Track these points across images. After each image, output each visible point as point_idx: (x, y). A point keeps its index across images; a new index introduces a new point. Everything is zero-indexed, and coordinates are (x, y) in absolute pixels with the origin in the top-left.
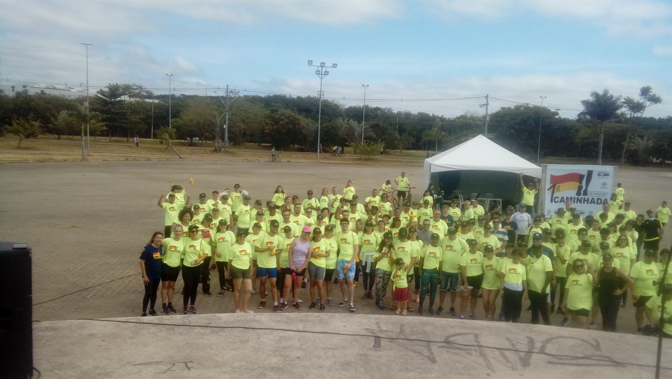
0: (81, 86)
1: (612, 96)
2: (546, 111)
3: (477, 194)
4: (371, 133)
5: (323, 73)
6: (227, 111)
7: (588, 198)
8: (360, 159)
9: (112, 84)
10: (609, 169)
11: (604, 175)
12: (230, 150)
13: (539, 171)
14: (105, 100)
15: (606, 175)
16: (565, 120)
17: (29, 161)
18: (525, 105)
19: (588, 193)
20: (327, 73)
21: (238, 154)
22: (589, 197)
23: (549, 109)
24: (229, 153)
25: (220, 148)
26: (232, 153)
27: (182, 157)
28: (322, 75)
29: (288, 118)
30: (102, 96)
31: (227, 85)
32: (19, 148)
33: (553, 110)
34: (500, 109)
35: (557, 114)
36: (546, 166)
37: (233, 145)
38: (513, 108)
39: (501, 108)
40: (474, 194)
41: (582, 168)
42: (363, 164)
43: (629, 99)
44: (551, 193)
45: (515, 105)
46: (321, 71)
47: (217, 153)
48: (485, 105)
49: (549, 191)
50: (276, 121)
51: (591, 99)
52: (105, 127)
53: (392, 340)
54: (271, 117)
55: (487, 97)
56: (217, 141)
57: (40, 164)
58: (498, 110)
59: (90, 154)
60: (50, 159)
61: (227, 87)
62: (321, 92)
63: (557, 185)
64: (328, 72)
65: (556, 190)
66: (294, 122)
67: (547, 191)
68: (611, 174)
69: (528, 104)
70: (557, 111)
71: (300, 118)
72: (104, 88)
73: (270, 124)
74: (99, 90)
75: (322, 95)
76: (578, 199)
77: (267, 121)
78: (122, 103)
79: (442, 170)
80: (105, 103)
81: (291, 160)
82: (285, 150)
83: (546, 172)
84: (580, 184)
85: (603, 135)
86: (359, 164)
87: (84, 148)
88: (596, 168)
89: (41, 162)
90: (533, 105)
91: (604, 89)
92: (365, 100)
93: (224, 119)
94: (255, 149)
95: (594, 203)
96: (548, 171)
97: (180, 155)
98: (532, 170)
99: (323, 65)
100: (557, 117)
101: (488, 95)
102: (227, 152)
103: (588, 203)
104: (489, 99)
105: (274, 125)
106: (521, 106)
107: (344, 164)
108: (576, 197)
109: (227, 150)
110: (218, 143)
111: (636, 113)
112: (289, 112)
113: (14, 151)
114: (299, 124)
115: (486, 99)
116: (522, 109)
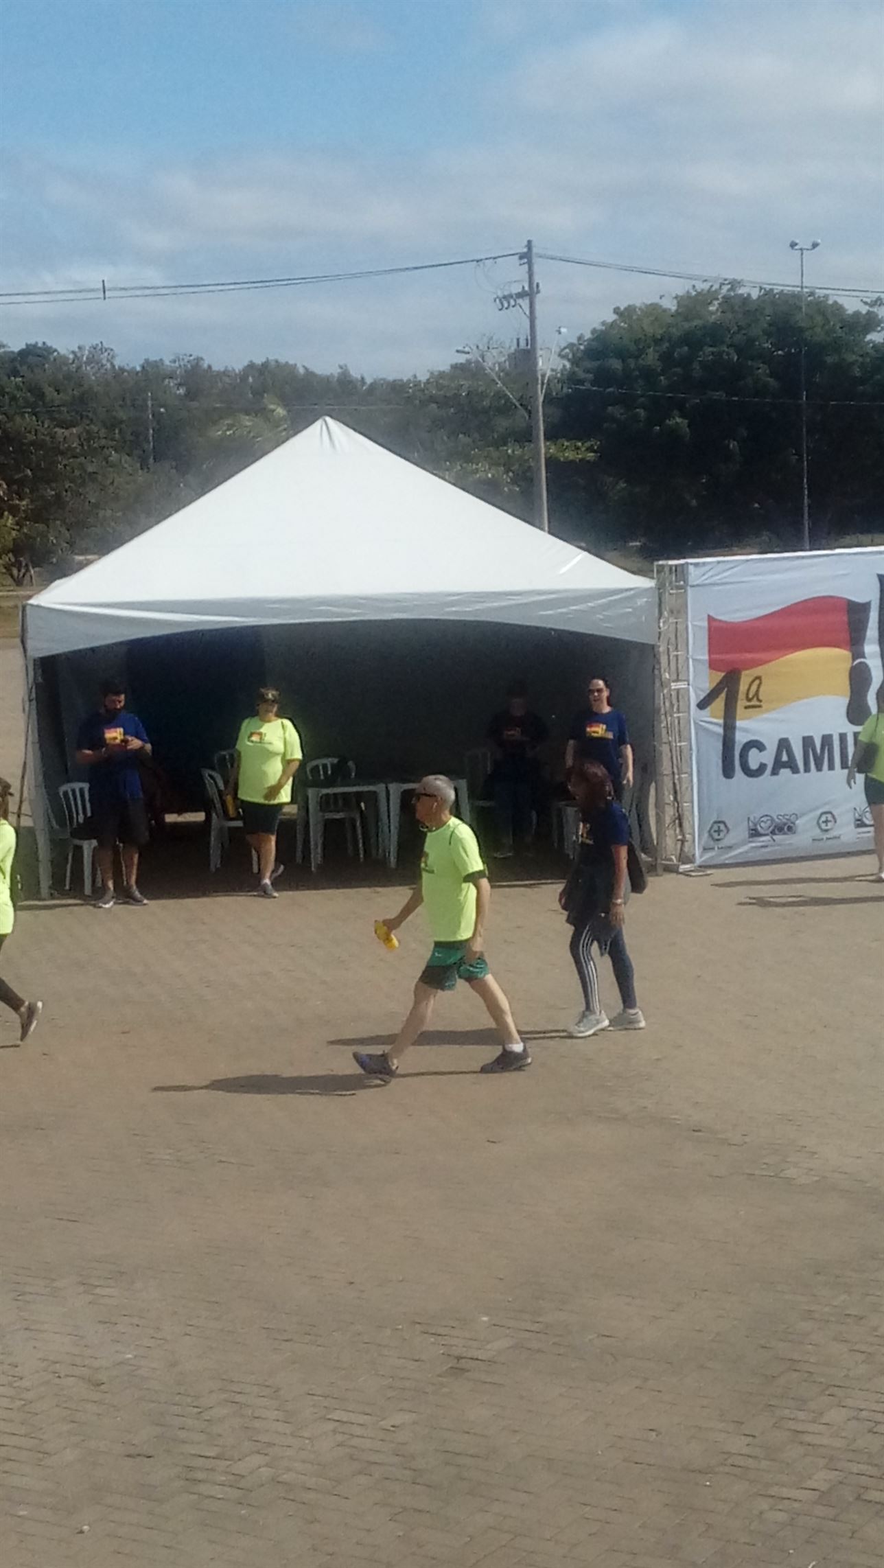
2: (824, 310)
18: (724, 292)
23: (834, 304)
33: (852, 305)
34: (611, 317)
35: (871, 324)
36: (680, 572)
38: (671, 306)
39: (616, 311)
45: (681, 293)
48: (521, 295)
55: (527, 257)
58: (603, 323)
65: (741, 700)
69: (735, 285)
70: (875, 309)
83: (680, 602)
90: (759, 289)
100: (876, 338)
101: (530, 245)
104: (537, 265)
106: (708, 297)
115: (526, 266)
116: (712, 308)
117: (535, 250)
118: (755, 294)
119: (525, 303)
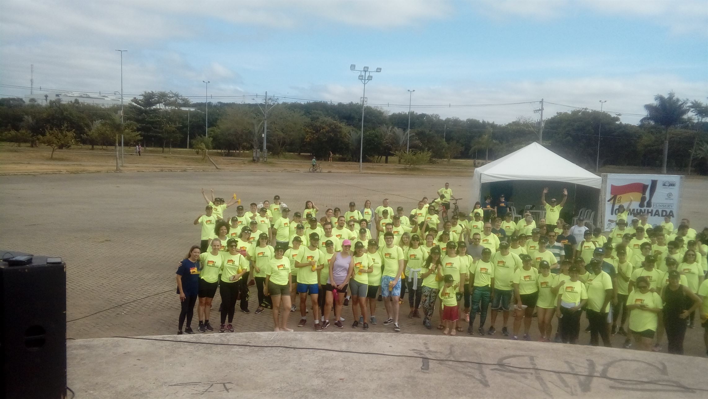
0: (115, 94)
1: (678, 100)
2: (605, 116)
3: (532, 206)
4: (417, 141)
5: (366, 78)
6: (265, 120)
7: (652, 210)
8: (405, 169)
9: (147, 92)
10: (675, 178)
11: (669, 185)
12: (269, 160)
13: (598, 181)
14: (140, 109)
15: (672, 185)
16: (626, 126)
17: (62, 173)
18: (583, 110)
19: (652, 205)
20: (369, 78)
21: (277, 164)
22: (653, 208)
23: (609, 114)
24: (267, 163)
25: (258, 158)
26: (270, 163)
27: (219, 167)
28: (365, 80)
29: (330, 125)
30: (136, 105)
31: (266, 92)
32: (52, 159)
33: (613, 115)
34: (556, 115)
35: (617, 119)
36: (607, 176)
37: (271, 154)
38: (570, 113)
39: (557, 113)
40: (528, 206)
41: (645, 178)
42: (408, 174)
43: (696, 102)
44: (612, 205)
45: (573, 110)
46: (364, 76)
47: (255, 163)
48: (540, 110)
49: (609, 202)
50: (317, 130)
51: (655, 103)
52: (139, 136)
53: (441, 362)
54: (312, 125)
55: (542, 102)
56: (255, 151)
57: (72, 175)
58: (554, 116)
59: (124, 165)
60: (84, 171)
61: (266, 94)
62: (364, 98)
63: (618, 196)
64: (372, 77)
65: (617, 201)
66: (335, 130)
67: (607, 202)
68: (678, 184)
69: (586, 109)
70: (618, 116)
71: (341, 126)
72: (138, 96)
73: (310, 132)
74: (132, 98)
75: (365, 102)
76: (641, 210)
77: (308, 129)
78: (157, 111)
79: (493, 180)
80: (140, 112)
81: (333, 170)
82: (325, 160)
83: (606, 181)
84: (643, 195)
85: (668, 142)
86: (404, 174)
87: (118, 160)
88: (661, 178)
89: (74, 173)
90: (592, 110)
91: (669, 92)
92: (411, 106)
93: (263, 128)
94: (295, 159)
95: (659, 216)
96: (608, 181)
97: (216, 165)
98: (590, 180)
99: (366, 70)
100: (618, 123)
101: (543, 100)
102: (265, 163)
103: (651, 215)
104: (544, 103)
105: (314, 133)
106: (579, 111)
107: (388, 174)
108: (639, 208)
109: (265, 160)
110: (256, 153)
111: (704, 117)
112: (329, 120)
113: (46, 163)
114: (340, 132)
115: (541, 104)
116: (580, 114)
117: (544, 101)
118: (590, 111)
119: (540, 112)
